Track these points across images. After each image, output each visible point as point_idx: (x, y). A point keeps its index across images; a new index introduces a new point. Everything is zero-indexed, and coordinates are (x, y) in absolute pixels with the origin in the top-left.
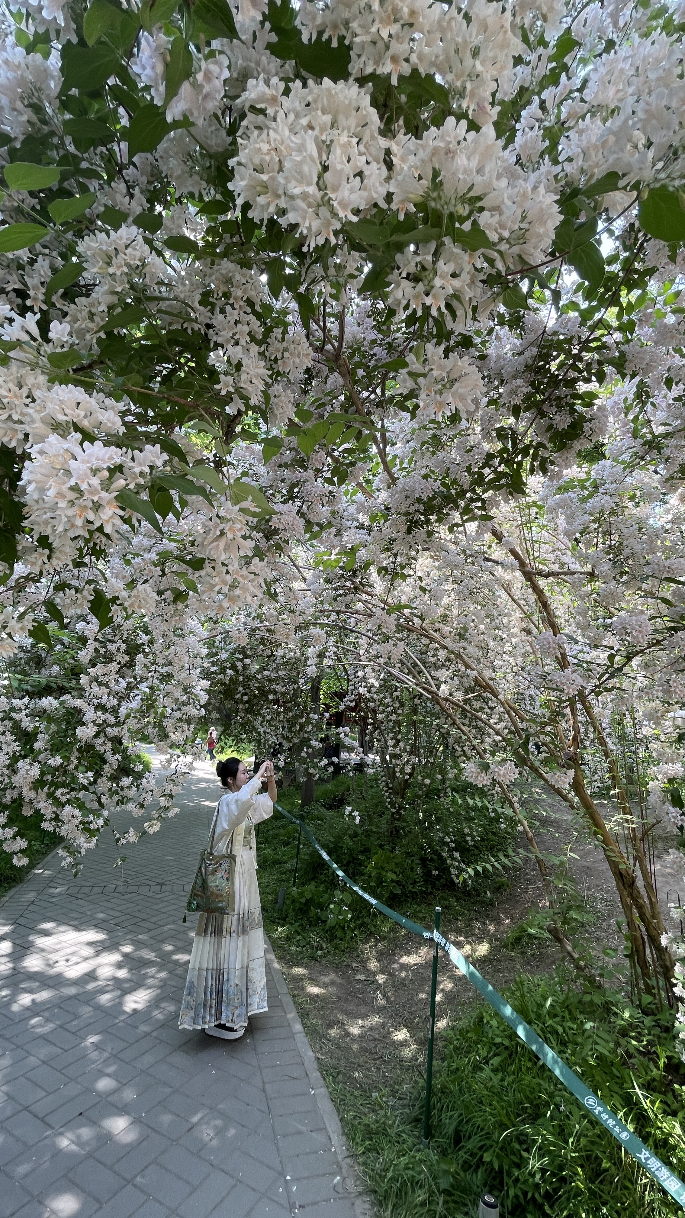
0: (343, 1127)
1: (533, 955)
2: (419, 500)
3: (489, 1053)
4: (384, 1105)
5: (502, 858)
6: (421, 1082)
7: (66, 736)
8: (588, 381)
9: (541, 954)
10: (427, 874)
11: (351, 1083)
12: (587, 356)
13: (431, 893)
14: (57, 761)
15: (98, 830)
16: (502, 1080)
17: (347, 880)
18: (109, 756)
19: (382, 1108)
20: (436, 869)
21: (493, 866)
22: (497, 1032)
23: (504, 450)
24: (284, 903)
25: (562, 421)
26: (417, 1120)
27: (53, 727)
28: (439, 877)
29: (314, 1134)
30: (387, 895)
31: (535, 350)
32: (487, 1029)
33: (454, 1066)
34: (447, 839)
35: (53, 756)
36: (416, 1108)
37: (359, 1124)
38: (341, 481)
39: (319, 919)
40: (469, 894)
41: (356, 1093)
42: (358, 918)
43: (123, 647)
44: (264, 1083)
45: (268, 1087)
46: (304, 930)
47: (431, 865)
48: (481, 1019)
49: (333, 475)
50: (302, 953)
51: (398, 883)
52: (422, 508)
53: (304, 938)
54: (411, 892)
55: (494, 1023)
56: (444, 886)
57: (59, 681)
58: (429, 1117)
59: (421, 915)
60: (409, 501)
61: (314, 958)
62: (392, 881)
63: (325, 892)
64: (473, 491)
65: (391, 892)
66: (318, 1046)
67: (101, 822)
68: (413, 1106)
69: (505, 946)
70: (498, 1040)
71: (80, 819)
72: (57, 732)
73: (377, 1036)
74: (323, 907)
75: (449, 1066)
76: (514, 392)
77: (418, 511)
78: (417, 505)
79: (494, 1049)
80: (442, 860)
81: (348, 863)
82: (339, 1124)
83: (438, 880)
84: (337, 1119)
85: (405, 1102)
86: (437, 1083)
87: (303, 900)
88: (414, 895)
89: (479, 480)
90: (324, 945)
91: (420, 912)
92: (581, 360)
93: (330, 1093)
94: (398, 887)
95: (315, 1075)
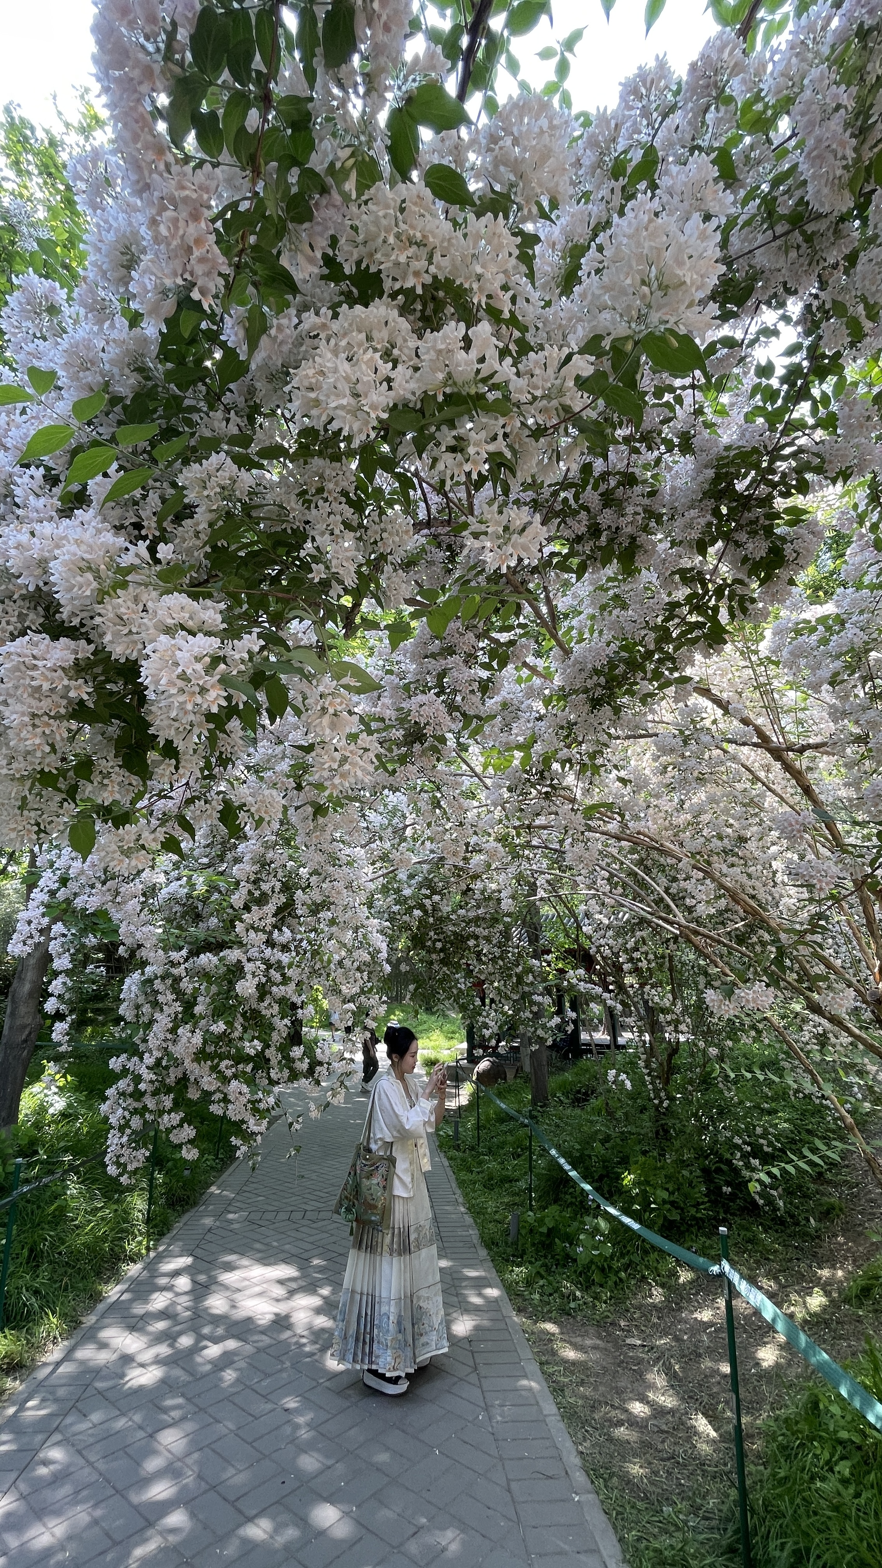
0: (624, 1551)
2: (596, 672)
3: (832, 1455)
4: (681, 1525)
5: (806, 1152)
6: (734, 1493)
7: (227, 999)
8: (786, 495)
10: (714, 1193)
11: (631, 1491)
12: (782, 466)
14: (219, 1027)
15: (268, 1110)
16: (858, 1495)
17: (600, 1200)
18: (276, 1021)
19: (678, 1529)
20: (728, 1184)
21: (796, 1167)
22: (842, 1422)
23: (695, 595)
24: (519, 1233)
25: (758, 548)
26: (731, 1550)
27: (214, 989)
28: (732, 1197)
29: (582, 1557)
30: (660, 1222)
31: (710, 473)
32: (826, 1419)
33: (782, 1473)
34: (737, 1140)
35: (215, 1022)
36: (730, 1533)
37: (647, 1548)
38: (503, 664)
39: (567, 1256)
40: (782, 1222)
41: (639, 1504)
42: (622, 1255)
43: (278, 885)
44: (508, 1480)
45: (514, 1486)
46: (549, 1271)
47: (719, 1179)
48: (815, 1404)
49: (492, 659)
50: (549, 1303)
51: (674, 1205)
52: (602, 680)
53: (550, 1283)
54: (694, 1218)
55: (835, 1409)
56: (742, 1209)
57: (217, 934)
58: (749, 1548)
59: (713, 1252)
60: (584, 675)
61: (565, 1312)
62: (665, 1202)
63: (573, 1219)
64: (660, 650)
65: (665, 1217)
66: (580, 1435)
67: (271, 1100)
68: (725, 1530)
69: (848, 1301)
70: (844, 1435)
71: (248, 1096)
72: (218, 994)
73: (664, 1427)
74: (572, 1240)
75: (774, 1475)
76: (690, 526)
77: (599, 685)
78: (595, 678)
79: (839, 1448)
80: (736, 1171)
81: (601, 1178)
82: (618, 1545)
83: (733, 1201)
84: (614, 1539)
85: (714, 1523)
86: (757, 1498)
87: (544, 1230)
88: (699, 1223)
89: (664, 635)
90: (578, 1293)
91: (711, 1247)
92: (774, 472)
93: (602, 1502)
94: (674, 1211)
95: (580, 1478)
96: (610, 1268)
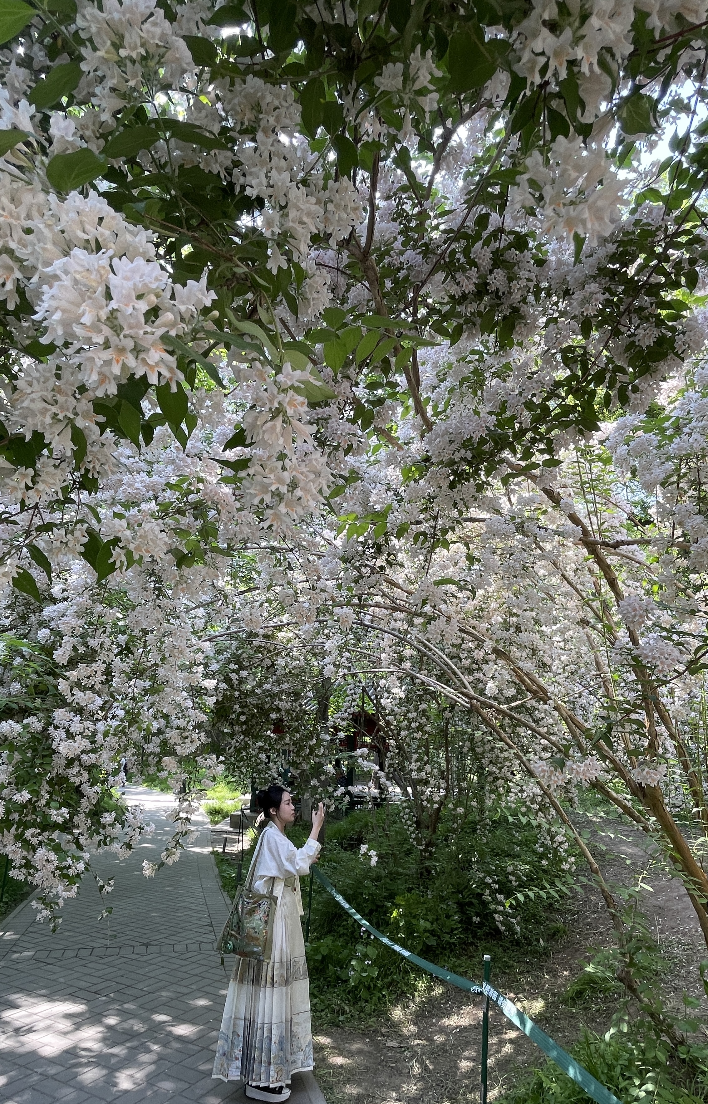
1: (597, 1011)
7: (32, 767)
9: (608, 1008)
10: (466, 922)
13: (472, 944)
14: (23, 796)
15: (78, 875)
17: (372, 930)
18: (86, 788)
20: (478, 915)
22: (561, 1099)
28: (480, 925)
30: (419, 948)
32: (548, 1096)
34: (489, 880)
39: (338, 978)
40: (518, 943)
42: (386, 975)
47: (471, 911)
48: (540, 1085)
50: (321, 1018)
51: (433, 933)
53: (322, 1001)
54: (448, 943)
55: (556, 1089)
56: (487, 935)
57: (19, 700)
59: (461, 970)
61: (336, 1025)
62: (426, 931)
65: (424, 943)
67: (81, 866)
69: (565, 1002)
71: (56, 863)
74: (344, 964)
80: (484, 904)
81: (371, 912)
83: (479, 928)
87: (319, 957)
88: (451, 947)
90: (347, 1008)
91: (460, 966)
94: (432, 938)
96: (375, 986)
